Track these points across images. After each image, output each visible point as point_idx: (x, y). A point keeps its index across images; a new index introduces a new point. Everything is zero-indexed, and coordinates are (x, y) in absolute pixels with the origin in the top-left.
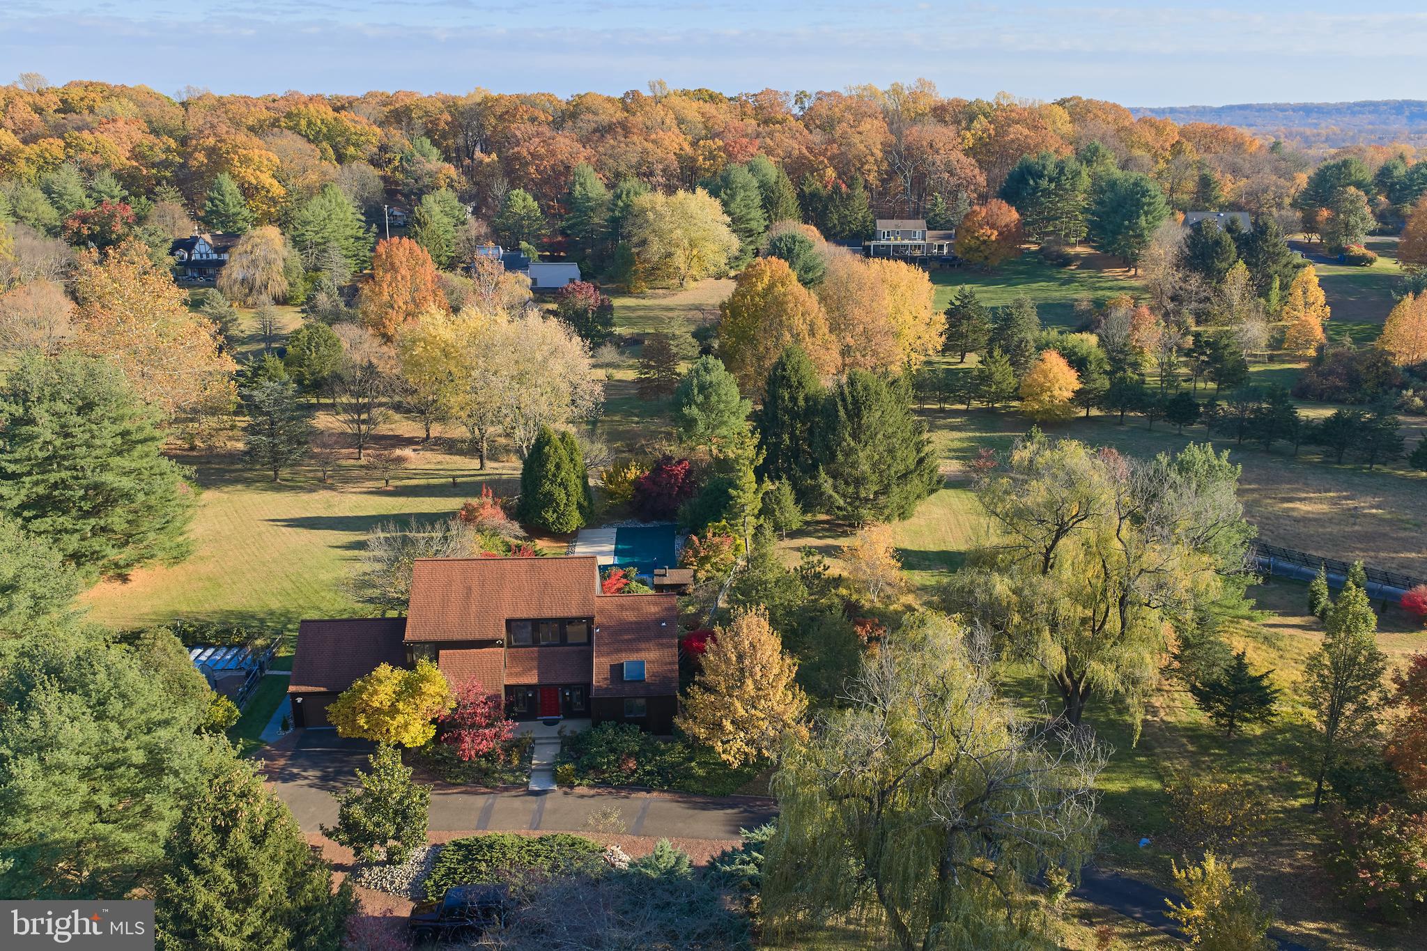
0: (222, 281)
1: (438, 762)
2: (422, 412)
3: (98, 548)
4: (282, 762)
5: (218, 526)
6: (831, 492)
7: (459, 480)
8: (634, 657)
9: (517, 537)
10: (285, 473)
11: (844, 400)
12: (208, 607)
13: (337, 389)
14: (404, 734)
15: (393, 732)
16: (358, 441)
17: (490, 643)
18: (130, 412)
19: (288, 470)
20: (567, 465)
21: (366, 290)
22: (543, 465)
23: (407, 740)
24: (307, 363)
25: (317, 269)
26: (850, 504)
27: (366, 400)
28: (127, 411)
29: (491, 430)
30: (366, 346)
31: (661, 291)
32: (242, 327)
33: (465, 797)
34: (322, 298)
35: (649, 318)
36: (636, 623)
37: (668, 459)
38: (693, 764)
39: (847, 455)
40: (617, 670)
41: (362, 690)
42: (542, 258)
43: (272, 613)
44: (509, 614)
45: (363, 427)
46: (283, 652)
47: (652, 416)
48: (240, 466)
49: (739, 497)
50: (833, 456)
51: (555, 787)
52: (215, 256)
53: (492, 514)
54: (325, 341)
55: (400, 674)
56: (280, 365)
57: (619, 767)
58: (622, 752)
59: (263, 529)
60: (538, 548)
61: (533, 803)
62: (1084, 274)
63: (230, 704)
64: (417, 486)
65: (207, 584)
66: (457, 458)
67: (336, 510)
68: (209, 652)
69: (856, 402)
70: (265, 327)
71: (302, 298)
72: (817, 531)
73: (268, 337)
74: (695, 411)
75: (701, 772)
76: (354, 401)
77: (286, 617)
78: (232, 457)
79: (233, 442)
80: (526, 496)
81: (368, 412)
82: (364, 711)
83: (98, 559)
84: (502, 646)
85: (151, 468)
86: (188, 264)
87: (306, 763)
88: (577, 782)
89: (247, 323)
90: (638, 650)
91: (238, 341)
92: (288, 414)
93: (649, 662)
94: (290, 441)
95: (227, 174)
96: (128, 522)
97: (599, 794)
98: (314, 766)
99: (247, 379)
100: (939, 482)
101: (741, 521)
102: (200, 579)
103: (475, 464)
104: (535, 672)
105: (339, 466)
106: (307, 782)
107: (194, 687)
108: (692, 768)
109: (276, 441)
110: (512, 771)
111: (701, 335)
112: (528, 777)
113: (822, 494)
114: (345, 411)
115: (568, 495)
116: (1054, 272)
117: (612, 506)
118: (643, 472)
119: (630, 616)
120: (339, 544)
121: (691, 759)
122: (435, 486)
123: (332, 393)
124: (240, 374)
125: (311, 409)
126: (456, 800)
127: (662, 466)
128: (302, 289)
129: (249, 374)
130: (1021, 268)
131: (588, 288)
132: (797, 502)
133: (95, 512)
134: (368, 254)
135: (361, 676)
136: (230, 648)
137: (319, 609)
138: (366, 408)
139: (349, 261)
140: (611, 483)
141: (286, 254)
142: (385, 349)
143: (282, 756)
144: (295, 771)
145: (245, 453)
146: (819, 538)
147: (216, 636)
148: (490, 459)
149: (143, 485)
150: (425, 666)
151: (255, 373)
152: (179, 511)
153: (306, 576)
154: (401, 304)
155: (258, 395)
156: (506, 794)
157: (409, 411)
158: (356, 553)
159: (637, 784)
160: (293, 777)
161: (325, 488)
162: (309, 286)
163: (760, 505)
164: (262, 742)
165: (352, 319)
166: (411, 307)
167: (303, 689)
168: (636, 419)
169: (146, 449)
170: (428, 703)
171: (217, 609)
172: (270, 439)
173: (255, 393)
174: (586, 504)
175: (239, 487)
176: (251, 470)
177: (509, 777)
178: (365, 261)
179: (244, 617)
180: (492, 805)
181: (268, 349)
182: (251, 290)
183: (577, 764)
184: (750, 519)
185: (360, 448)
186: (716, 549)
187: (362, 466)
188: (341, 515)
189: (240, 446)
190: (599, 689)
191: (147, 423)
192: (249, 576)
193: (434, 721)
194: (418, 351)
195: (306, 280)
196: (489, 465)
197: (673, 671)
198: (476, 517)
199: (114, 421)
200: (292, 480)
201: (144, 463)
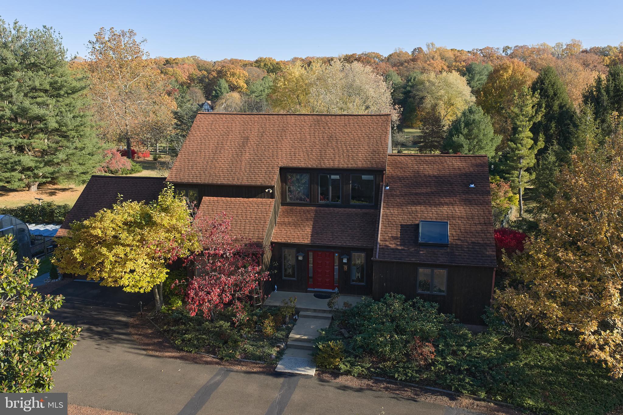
8: (433, 214)
17: (259, 192)
40: (410, 231)
44: (284, 162)
51: (313, 372)
57: (407, 355)
74: (461, 139)
84: (272, 196)
88: (345, 369)
90: (441, 205)
93: (454, 220)
95: (224, 79)
104: (309, 230)
126: (176, 371)
190: (385, 249)
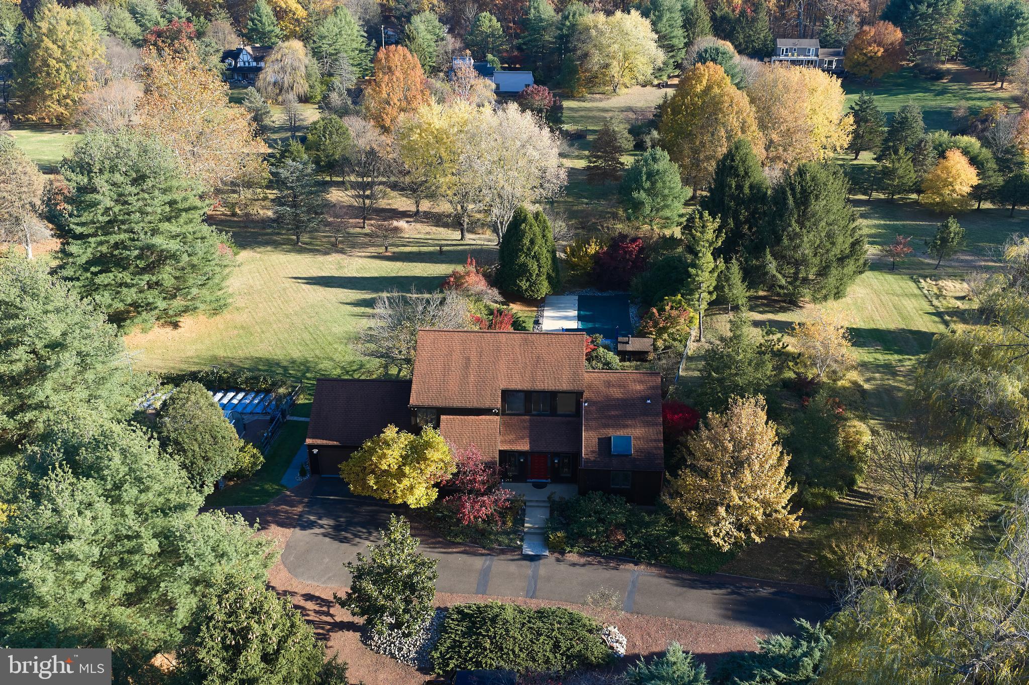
0: (260, 83)
1: (438, 518)
2: (414, 191)
3: (151, 300)
4: (299, 509)
5: (251, 281)
6: (775, 272)
7: (445, 248)
8: (621, 433)
9: (496, 302)
10: (305, 238)
11: (793, 189)
12: (241, 354)
13: (347, 169)
14: (409, 497)
15: (400, 494)
16: (364, 213)
17: (487, 411)
18: (177, 184)
19: (307, 235)
20: (539, 241)
21: (369, 91)
22: (520, 240)
23: (412, 501)
24: (322, 147)
25: (331, 75)
26: (790, 283)
27: (370, 179)
28: (175, 183)
29: (471, 206)
30: (369, 134)
31: (598, 96)
32: (273, 119)
33: (465, 556)
34: (334, 97)
35: (589, 117)
36: (622, 400)
37: (623, 237)
38: (677, 538)
39: (791, 239)
40: (605, 443)
41: (372, 451)
42: (504, 69)
43: (293, 362)
44: (504, 384)
45: (367, 201)
46: (302, 400)
47: (598, 199)
48: (269, 231)
49: (697, 275)
50: (779, 240)
51: (547, 553)
52: (254, 64)
53: (477, 282)
54: (337, 130)
55: (406, 438)
56: (301, 148)
57: (607, 537)
58: (610, 523)
59: (287, 285)
60: (514, 311)
61: (527, 568)
62: (955, 87)
63: (255, 451)
64: (410, 253)
65: (241, 331)
66: (441, 229)
67: (346, 270)
68: (241, 396)
69: (804, 191)
70: (290, 119)
71: (319, 98)
72: (757, 306)
73: (293, 128)
74: (643, 195)
75: (685, 548)
76: (360, 180)
77: (305, 366)
78: (265, 223)
79: (266, 211)
80: (502, 266)
81: (371, 188)
82: (373, 472)
83: (151, 310)
84: (497, 414)
85: (194, 233)
86: (235, 70)
87: (321, 511)
88: (568, 549)
89: (277, 116)
90: (625, 426)
91: (270, 129)
92: (307, 190)
93: (636, 438)
94: (308, 212)
96: (176, 278)
97: (590, 564)
98: (328, 515)
99: (276, 160)
100: (865, 264)
101: (697, 296)
102: (236, 327)
103: (457, 235)
104: (527, 440)
105: (348, 233)
106: (322, 530)
107: (223, 438)
108: (677, 543)
109: (298, 212)
110: (507, 534)
111: (636, 131)
112: (522, 540)
113: (767, 273)
114: (353, 187)
115: (539, 267)
116: (928, 84)
117: (573, 276)
118: (601, 248)
119: (617, 393)
120: (348, 301)
121: (674, 533)
122: (425, 253)
123: (342, 173)
124: (271, 155)
125: (325, 185)
126: (458, 560)
127: (617, 243)
128: (319, 90)
129: (278, 155)
130: (900, 81)
131: (544, 91)
132: (743, 281)
133: (149, 269)
134: (369, 64)
135: (370, 437)
136: (258, 393)
137: (332, 359)
138: (370, 185)
139: (355, 69)
140: (573, 255)
141: (307, 62)
142: (383, 138)
143: (301, 502)
144: (312, 518)
145: (273, 221)
146: (761, 312)
147: (246, 383)
148: (469, 231)
149: (186, 248)
150: (429, 433)
151: (283, 156)
152: (218, 269)
153: (322, 328)
154: (396, 101)
155: (284, 173)
156: (502, 557)
157: (403, 189)
158: (362, 309)
159: (625, 555)
160: (309, 525)
161: (337, 252)
162: (324, 88)
163: (714, 284)
164: (282, 486)
165: (357, 113)
166: (404, 104)
167: (319, 442)
168: (586, 200)
169: (191, 216)
170: (432, 468)
171: (248, 355)
172: (293, 210)
173: (281, 171)
174: (553, 275)
175: (269, 248)
176: (278, 234)
177: (504, 540)
178: (367, 70)
179: (271, 365)
180: (489, 567)
181: (293, 137)
182: (281, 91)
183: (567, 532)
184: (705, 295)
185: (364, 219)
186: (673, 321)
187: (366, 235)
188: (350, 275)
189: (270, 213)
190: (588, 461)
191: (190, 194)
192: (275, 326)
193: (436, 485)
194: (415, 137)
195: (322, 83)
196: (468, 236)
197: (659, 448)
198: (463, 283)
199: (165, 191)
200: (310, 244)
201: (190, 228)
